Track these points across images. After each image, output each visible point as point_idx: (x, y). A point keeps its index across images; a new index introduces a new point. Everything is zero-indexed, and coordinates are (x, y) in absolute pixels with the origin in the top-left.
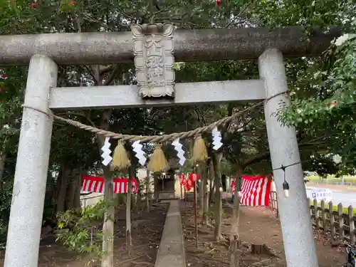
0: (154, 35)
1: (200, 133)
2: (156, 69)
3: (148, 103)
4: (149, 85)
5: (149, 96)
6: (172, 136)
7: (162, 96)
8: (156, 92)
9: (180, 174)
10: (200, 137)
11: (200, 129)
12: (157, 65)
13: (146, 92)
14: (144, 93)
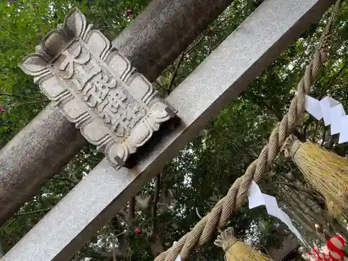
0: (66, 53)
1: (286, 135)
2: (110, 98)
3: (144, 166)
4: (119, 132)
5: (133, 151)
6: (237, 191)
7: (155, 133)
8: (140, 134)
9: (307, 251)
10: (297, 143)
11: (279, 129)
12: (105, 92)
13: (122, 150)
14: (120, 155)
